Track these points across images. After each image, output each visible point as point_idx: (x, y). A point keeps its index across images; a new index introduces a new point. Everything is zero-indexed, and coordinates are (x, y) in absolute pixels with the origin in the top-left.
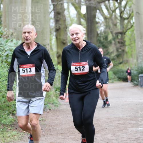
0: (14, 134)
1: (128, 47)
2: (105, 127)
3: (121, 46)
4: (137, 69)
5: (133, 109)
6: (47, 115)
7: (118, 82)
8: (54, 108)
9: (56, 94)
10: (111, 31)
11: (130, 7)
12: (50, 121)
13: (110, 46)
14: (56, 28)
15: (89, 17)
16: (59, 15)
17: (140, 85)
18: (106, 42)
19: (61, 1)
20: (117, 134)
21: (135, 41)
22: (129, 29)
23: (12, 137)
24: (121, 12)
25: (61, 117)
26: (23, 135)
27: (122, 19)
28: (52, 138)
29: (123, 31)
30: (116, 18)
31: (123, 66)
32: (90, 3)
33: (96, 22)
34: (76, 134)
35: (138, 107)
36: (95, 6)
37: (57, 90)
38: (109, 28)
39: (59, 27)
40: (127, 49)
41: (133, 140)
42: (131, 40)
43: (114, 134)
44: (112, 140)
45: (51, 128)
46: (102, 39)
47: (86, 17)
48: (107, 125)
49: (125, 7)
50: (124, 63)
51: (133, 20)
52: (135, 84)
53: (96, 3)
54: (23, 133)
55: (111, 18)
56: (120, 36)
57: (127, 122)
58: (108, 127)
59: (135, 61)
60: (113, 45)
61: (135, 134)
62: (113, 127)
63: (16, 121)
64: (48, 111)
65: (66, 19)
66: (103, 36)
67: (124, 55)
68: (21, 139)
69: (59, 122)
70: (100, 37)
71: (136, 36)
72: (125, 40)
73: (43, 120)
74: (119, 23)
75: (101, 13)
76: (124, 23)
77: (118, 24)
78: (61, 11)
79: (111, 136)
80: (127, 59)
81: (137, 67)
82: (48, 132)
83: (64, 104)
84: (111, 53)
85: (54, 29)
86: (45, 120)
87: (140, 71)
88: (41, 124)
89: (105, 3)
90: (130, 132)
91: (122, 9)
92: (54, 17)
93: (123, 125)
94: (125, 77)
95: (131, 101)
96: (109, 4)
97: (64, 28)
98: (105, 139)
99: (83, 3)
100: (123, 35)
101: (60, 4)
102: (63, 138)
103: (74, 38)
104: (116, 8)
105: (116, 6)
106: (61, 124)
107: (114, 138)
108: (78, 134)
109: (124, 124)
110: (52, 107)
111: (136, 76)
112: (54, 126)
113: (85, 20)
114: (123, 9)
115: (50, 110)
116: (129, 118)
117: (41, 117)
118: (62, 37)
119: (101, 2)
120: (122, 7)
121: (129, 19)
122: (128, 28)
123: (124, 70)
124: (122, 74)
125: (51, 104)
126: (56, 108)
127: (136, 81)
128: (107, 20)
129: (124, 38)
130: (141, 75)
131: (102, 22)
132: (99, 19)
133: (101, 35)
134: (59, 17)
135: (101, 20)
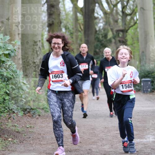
2: (101, 137)
6: (36, 121)
8: (44, 114)
10: (111, 28)
11: (134, 2)
12: (39, 129)
14: (49, 22)
15: (87, 11)
16: (53, 8)
17: (142, 91)
18: (104, 40)
20: (115, 145)
21: (138, 40)
22: (132, 26)
24: (124, 7)
26: (8, 144)
27: (124, 14)
28: (41, 148)
29: (125, 28)
30: (117, 13)
33: (95, 17)
34: (68, 144)
35: (139, 116)
39: (53, 21)
42: (134, 39)
43: (112, 146)
44: (110, 152)
45: (39, 137)
46: (101, 36)
47: (84, 11)
48: (104, 134)
49: (128, 1)
51: (137, 16)
52: (136, 89)
54: (8, 141)
55: (111, 13)
56: (121, 34)
58: (105, 137)
59: (138, 63)
60: (113, 44)
62: (111, 138)
64: (38, 116)
65: (60, 13)
66: (102, 33)
68: (6, 148)
69: (49, 130)
70: (98, 34)
71: (139, 34)
72: (127, 39)
73: (31, 127)
74: (120, 19)
75: (100, 8)
76: (127, 19)
77: (120, 21)
78: (55, 3)
79: (108, 147)
82: (36, 141)
85: (47, 24)
86: (34, 127)
87: (143, 74)
88: (29, 132)
92: (47, 10)
97: (58, 23)
98: (101, 150)
100: (125, 33)
102: (54, 149)
104: (118, 3)
110: (41, 113)
112: (43, 134)
113: (82, 15)
114: (125, 4)
115: (39, 115)
117: (29, 124)
120: (125, 1)
121: (132, 16)
122: (130, 25)
125: (41, 109)
126: (46, 114)
127: (138, 86)
128: (108, 15)
129: (126, 36)
130: (143, 79)
131: (102, 17)
132: (98, 14)
133: (100, 32)
134: (52, 11)
135: (100, 15)
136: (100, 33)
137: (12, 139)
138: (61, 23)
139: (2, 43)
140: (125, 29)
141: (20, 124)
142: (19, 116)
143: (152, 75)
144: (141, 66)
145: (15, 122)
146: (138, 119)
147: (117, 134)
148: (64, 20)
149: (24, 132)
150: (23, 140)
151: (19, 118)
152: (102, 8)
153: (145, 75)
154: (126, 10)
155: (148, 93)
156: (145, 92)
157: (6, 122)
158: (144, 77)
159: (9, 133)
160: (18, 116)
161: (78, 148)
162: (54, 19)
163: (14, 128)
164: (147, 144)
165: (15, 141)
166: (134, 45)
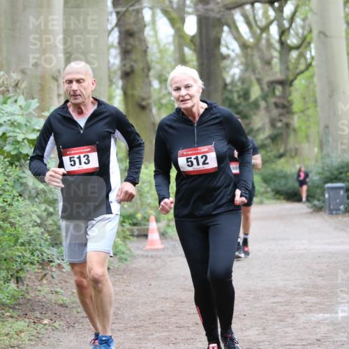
0: (20, 328)
1: (299, 118)
2: (240, 312)
3: (281, 115)
4: (320, 170)
5: (309, 267)
7: (274, 201)
8: (116, 266)
9: (123, 231)
10: (258, 76)
11: (304, 20)
13: (255, 114)
14: (124, 69)
15: (204, 43)
16: (131, 38)
17: (327, 209)
18: (244, 103)
19: (137, 4)
20: (272, 328)
21: (315, 101)
22: (302, 72)
23: (15, 336)
24: (283, 32)
25: (135, 288)
26: (43, 331)
27: (285, 48)
29: (287, 76)
30: (269, 45)
31: (287, 162)
32: (206, 10)
33: (222, 54)
34: (170, 328)
35: (322, 263)
36: (218, 16)
37: (126, 221)
38: (254, 71)
39: (132, 67)
40: (296, 121)
41: (309, 344)
42: (307, 100)
43: (264, 329)
44: (259, 342)
47: (197, 40)
48: (246, 305)
49: (292, 19)
50: (288, 154)
51: (312, 52)
52: (315, 206)
53: (223, 9)
54: (42, 326)
55: (257, 45)
56: (279, 90)
57: (297, 298)
58: (248, 312)
59: (316, 150)
60: (262, 112)
61: (315, 327)
62: (262, 312)
63: (26, 295)
65: (147, 47)
66: (238, 89)
67: (288, 135)
68: (37, 339)
69: (129, 299)
70: (231, 92)
71: (318, 89)
72: (292, 101)
74: (275, 57)
75: (233, 34)
76: (290, 57)
77: (275, 61)
78: (135, 28)
79: (257, 332)
80: (297, 146)
81: (319, 164)
83: (143, 256)
84: (258, 130)
85: (119, 73)
87: (328, 174)
89: (243, 9)
90: (303, 323)
91: (284, 25)
92: (120, 43)
93: (285, 308)
94: (290, 191)
95: (306, 249)
96: (253, 11)
97: (143, 69)
99: (190, 10)
100: (287, 87)
101: (133, 10)
102: (140, 339)
103: (183, 97)
104: (271, 23)
105: (270, 16)
106: (134, 305)
107: (263, 337)
108: (176, 329)
109: (288, 303)
111: (318, 187)
113: (195, 50)
114: (286, 24)
116: (300, 289)
118: (139, 92)
119: (234, 8)
120: (284, 19)
121: (301, 50)
122: (298, 71)
123: (289, 172)
124: (283, 181)
126: (123, 265)
127: (319, 200)
128: (249, 51)
129: (290, 94)
130: (329, 185)
131: (237, 54)
132: (228, 48)
133: (233, 86)
134: (130, 44)
135: (233, 51)
136: (235, 89)
137: (51, 320)
138: (149, 69)
139: (23, 115)
140: (287, 79)
141: (67, 289)
142: (64, 270)
143: (347, 176)
144: (323, 158)
145: (56, 285)
146: (319, 271)
147: (274, 303)
148: (157, 63)
149: (74, 305)
150: (73, 322)
151: (65, 275)
152: (237, 36)
153: (333, 177)
154: (288, 37)
155: (339, 214)
156: (334, 212)
157: (37, 285)
158: (331, 180)
159: (45, 308)
160: (63, 272)
161: (192, 337)
162: (135, 61)
163: (53, 298)
164: (339, 324)
165: (56, 324)
166: (307, 112)
